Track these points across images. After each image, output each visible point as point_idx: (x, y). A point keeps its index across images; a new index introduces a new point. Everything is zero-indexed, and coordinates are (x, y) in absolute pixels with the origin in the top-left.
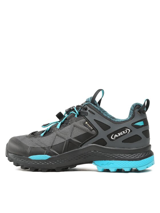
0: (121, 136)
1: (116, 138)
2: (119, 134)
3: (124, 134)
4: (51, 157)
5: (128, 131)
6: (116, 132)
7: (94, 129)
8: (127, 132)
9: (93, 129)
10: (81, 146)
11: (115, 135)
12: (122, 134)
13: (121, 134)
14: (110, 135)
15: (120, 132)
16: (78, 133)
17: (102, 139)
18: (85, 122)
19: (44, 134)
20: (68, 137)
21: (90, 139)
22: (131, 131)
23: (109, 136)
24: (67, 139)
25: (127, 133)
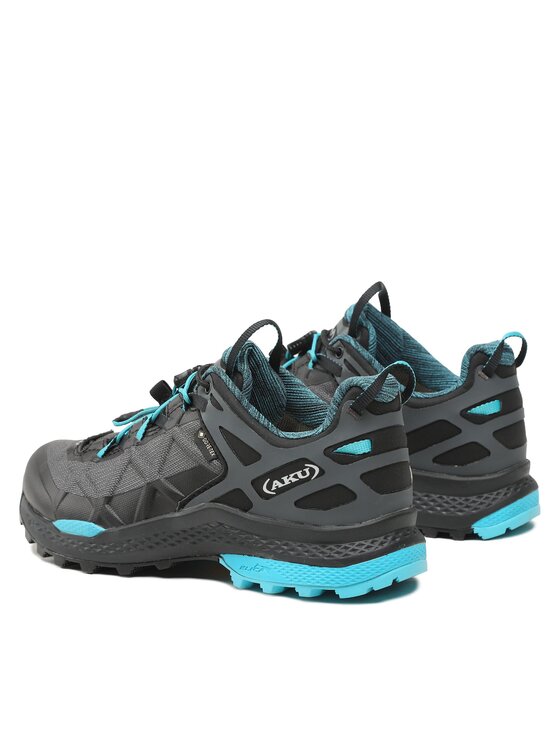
0: (292, 485)
1: (279, 491)
2: (285, 478)
3: (301, 482)
4: (104, 530)
5: (312, 471)
6: (277, 474)
7: (219, 456)
8: (308, 474)
9: (217, 458)
10: (182, 506)
11: (275, 482)
12: (294, 480)
13: (291, 478)
14: (261, 480)
15: (288, 474)
16: (178, 464)
17: (238, 492)
18: (198, 433)
19: (107, 452)
20: (152, 474)
21: (205, 489)
22: (322, 472)
23: (257, 483)
24: (148, 480)
25: (309, 479)
